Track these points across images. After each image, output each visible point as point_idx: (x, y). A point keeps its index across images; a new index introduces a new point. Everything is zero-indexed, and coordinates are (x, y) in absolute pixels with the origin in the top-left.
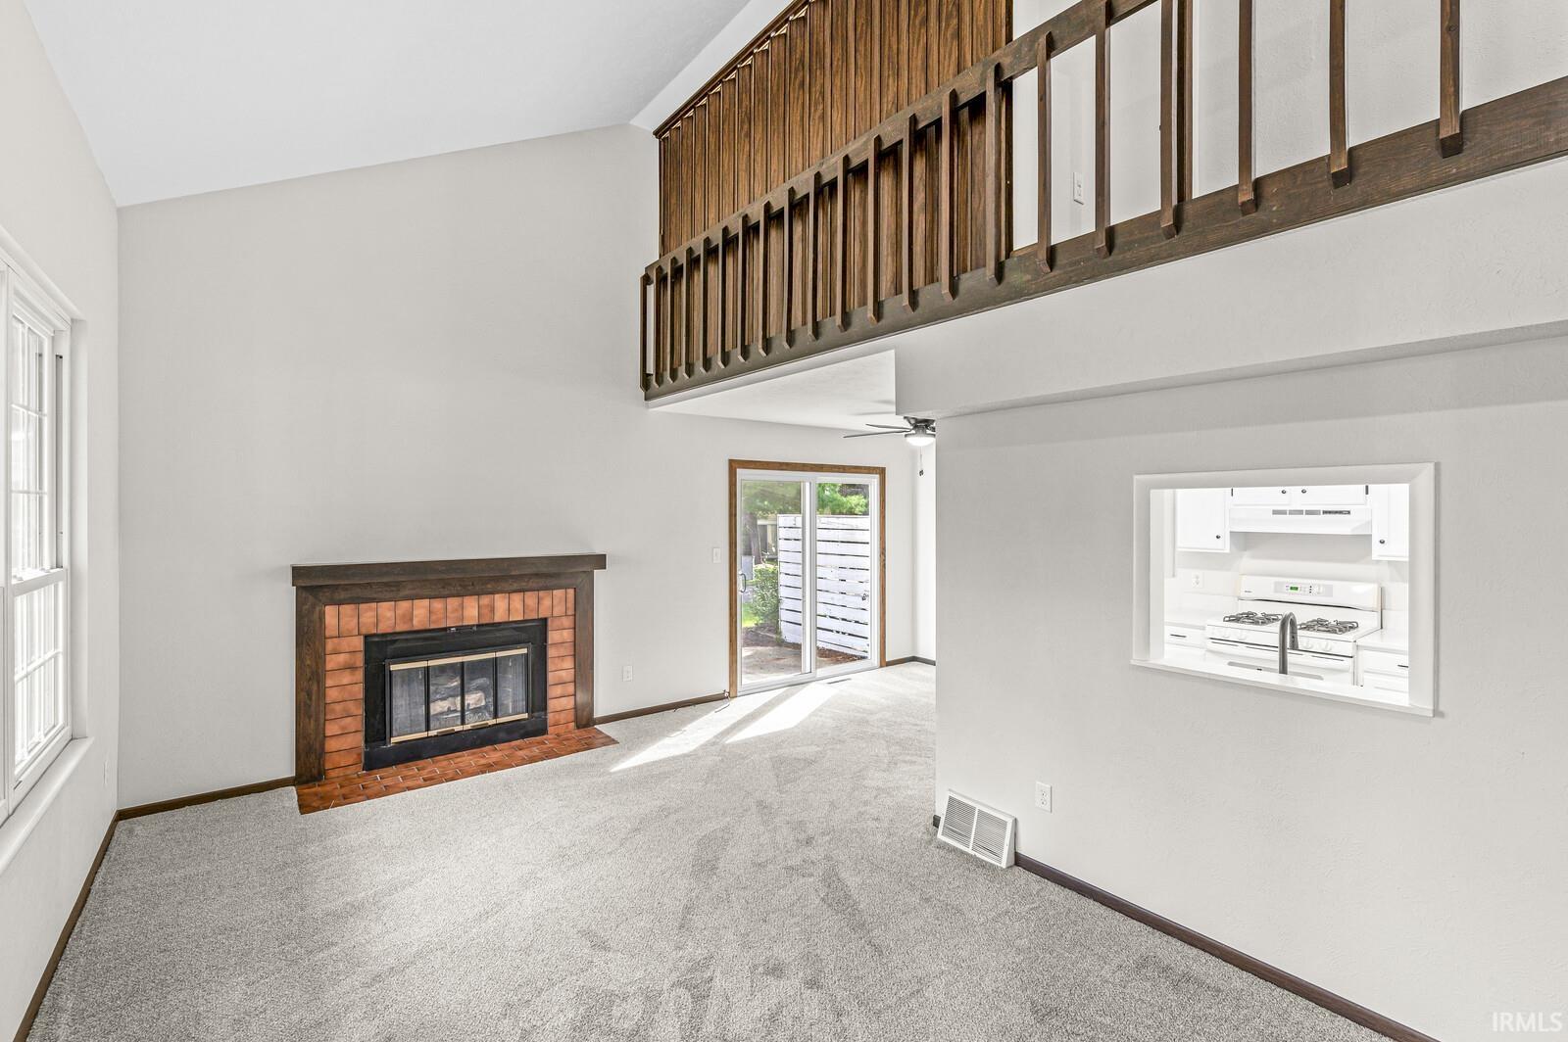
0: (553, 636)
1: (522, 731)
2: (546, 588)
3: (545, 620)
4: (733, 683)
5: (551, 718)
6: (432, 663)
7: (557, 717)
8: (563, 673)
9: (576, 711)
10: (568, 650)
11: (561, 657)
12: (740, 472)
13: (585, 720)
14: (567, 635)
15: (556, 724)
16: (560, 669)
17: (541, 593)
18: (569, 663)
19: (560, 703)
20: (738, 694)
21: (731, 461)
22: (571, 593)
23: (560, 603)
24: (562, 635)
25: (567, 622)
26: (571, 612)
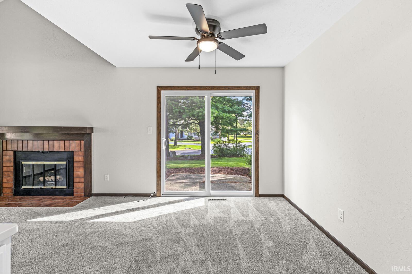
0: (76, 159)
1: (64, 193)
2: (72, 140)
3: (73, 152)
4: (159, 189)
5: (75, 190)
6: (34, 163)
7: (77, 190)
8: (80, 173)
9: (84, 189)
10: (81, 165)
11: (79, 167)
12: (163, 92)
13: (88, 193)
14: (81, 159)
15: (77, 193)
16: (79, 172)
17: (71, 142)
18: (82, 170)
19: (79, 185)
20: (162, 195)
21: (158, 87)
22: (83, 142)
23: (78, 146)
24: (79, 158)
25: (81, 154)
26: (83, 150)
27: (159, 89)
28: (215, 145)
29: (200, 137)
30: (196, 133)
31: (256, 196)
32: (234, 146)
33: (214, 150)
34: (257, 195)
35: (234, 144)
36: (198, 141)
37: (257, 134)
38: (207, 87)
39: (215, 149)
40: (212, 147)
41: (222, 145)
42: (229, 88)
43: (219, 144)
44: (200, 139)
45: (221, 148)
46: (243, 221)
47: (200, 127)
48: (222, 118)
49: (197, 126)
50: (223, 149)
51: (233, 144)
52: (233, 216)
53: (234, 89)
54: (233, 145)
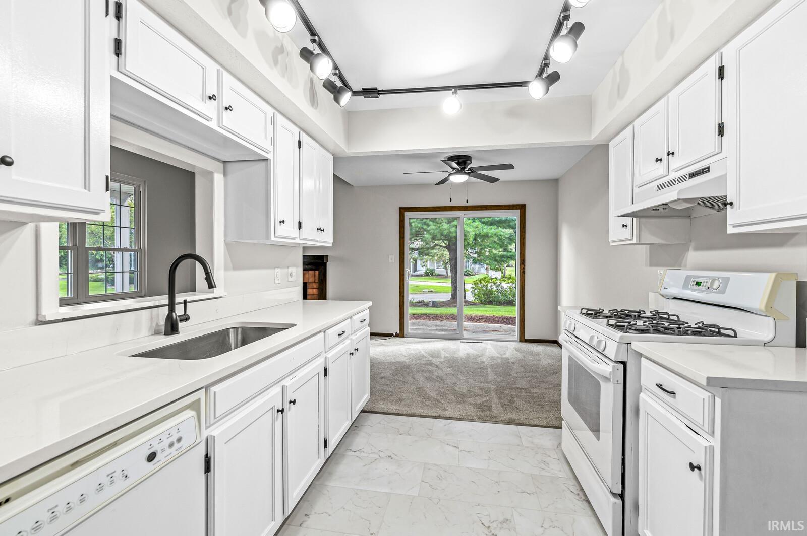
0: (310, 291)
3: (306, 283)
4: (402, 329)
12: (406, 214)
14: (315, 291)
20: (405, 336)
21: (400, 208)
22: (317, 272)
23: (312, 276)
24: (313, 291)
25: (315, 285)
26: (317, 281)
27: (402, 210)
28: (476, 284)
29: (449, 271)
30: (442, 263)
31: (520, 341)
32: (510, 288)
33: (475, 294)
34: (523, 339)
35: (511, 284)
36: (447, 277)
37: (523, 264)
38: (459, 206)
39: (476, 291)
40: (472, 288)
41: (489, 285)
42: (486, 208)
43: (483, 282)
44: (450, 274)
45: (487, 289)
46: (498, 357)
47: (450, 251)
48: (486, 236)
49: (444, 251)
50: (491, 292)
51: (509, 283)
52: (487, 354)
53: (493, 208)
54: (508, 285)
